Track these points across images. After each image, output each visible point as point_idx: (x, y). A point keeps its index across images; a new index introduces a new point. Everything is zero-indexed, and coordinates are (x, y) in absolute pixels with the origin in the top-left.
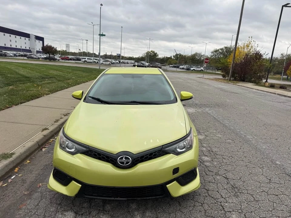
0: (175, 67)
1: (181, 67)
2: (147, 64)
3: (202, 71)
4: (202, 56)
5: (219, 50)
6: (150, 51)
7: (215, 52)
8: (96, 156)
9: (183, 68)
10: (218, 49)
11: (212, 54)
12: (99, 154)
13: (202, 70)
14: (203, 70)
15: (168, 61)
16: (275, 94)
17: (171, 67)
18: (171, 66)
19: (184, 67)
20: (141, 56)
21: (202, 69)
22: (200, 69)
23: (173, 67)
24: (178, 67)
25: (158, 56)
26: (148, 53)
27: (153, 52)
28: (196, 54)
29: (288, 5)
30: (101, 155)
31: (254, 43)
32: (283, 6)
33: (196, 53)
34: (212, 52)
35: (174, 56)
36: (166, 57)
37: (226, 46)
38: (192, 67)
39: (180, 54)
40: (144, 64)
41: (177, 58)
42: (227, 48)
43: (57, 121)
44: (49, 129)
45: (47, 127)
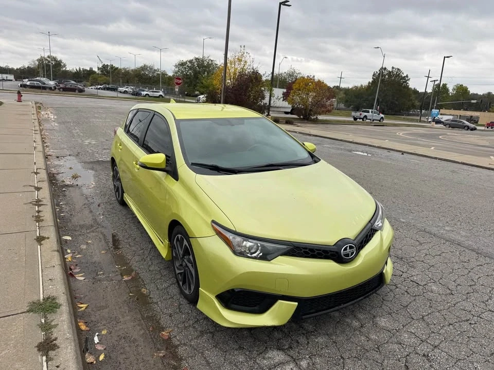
0: (108, 89)
1: (120, 89)
2: (52, 83)
3: (161, 97)
4: (155, 70)
5: (186, 63)
6: (46, 56)
7: (181, 65)
8: (309, 253)
9: (125, 92)
10: (185, 61)
11: (177, 69)
12: (312, 250)
13: (161, 95)
14: (163, 95)
15: (90, 78)
16: (296, 132)
17: (99, 89)
18: (99, 87)
19: (127, 90)
20: (26, 66)
21: (161, 93)
22: (157, 94)
23: (104, 89)
24: (114, 90)
25: (65, 66)
26: (41, 60)
27: (55, 59)
28: (144, 68)
29: (286, 3)
30: (315, 252)
31: (248, 56)
32: (281, 4)
33: (145, 65)
34: (176, 66)
35: (99, 69)
36: (84, 70)
37: (197, 57)
38: (143, 91)
39: (112, 65)
40: (44, 84)
41: (108, 72)
42: (198, 59)
43: (38, 219)
44: (48, 238)
45: (38, 235)
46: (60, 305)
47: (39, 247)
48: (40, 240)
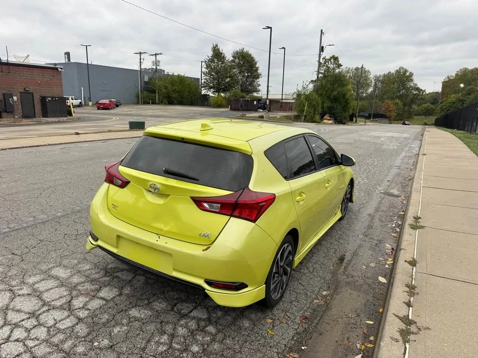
43: (411, 289)
44: (406, 261)
45: (414, 268)
46: (409, 225)
47: (415, 257)
48: (413, 263)
